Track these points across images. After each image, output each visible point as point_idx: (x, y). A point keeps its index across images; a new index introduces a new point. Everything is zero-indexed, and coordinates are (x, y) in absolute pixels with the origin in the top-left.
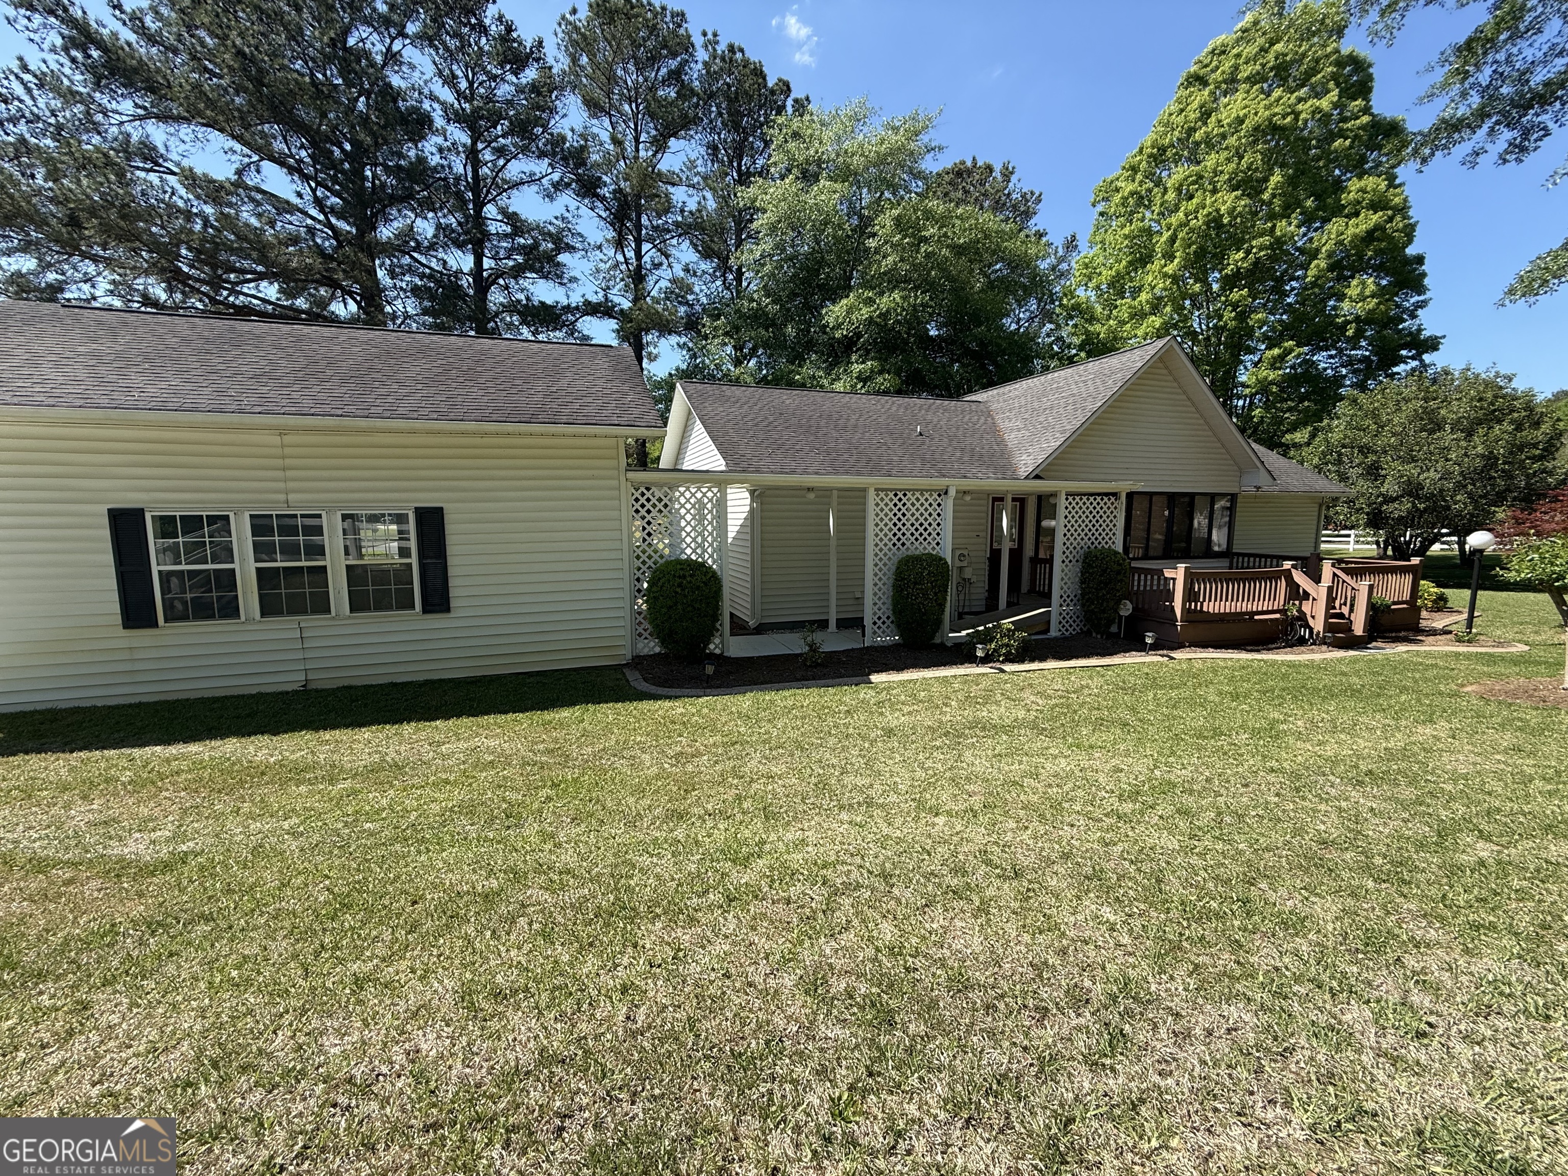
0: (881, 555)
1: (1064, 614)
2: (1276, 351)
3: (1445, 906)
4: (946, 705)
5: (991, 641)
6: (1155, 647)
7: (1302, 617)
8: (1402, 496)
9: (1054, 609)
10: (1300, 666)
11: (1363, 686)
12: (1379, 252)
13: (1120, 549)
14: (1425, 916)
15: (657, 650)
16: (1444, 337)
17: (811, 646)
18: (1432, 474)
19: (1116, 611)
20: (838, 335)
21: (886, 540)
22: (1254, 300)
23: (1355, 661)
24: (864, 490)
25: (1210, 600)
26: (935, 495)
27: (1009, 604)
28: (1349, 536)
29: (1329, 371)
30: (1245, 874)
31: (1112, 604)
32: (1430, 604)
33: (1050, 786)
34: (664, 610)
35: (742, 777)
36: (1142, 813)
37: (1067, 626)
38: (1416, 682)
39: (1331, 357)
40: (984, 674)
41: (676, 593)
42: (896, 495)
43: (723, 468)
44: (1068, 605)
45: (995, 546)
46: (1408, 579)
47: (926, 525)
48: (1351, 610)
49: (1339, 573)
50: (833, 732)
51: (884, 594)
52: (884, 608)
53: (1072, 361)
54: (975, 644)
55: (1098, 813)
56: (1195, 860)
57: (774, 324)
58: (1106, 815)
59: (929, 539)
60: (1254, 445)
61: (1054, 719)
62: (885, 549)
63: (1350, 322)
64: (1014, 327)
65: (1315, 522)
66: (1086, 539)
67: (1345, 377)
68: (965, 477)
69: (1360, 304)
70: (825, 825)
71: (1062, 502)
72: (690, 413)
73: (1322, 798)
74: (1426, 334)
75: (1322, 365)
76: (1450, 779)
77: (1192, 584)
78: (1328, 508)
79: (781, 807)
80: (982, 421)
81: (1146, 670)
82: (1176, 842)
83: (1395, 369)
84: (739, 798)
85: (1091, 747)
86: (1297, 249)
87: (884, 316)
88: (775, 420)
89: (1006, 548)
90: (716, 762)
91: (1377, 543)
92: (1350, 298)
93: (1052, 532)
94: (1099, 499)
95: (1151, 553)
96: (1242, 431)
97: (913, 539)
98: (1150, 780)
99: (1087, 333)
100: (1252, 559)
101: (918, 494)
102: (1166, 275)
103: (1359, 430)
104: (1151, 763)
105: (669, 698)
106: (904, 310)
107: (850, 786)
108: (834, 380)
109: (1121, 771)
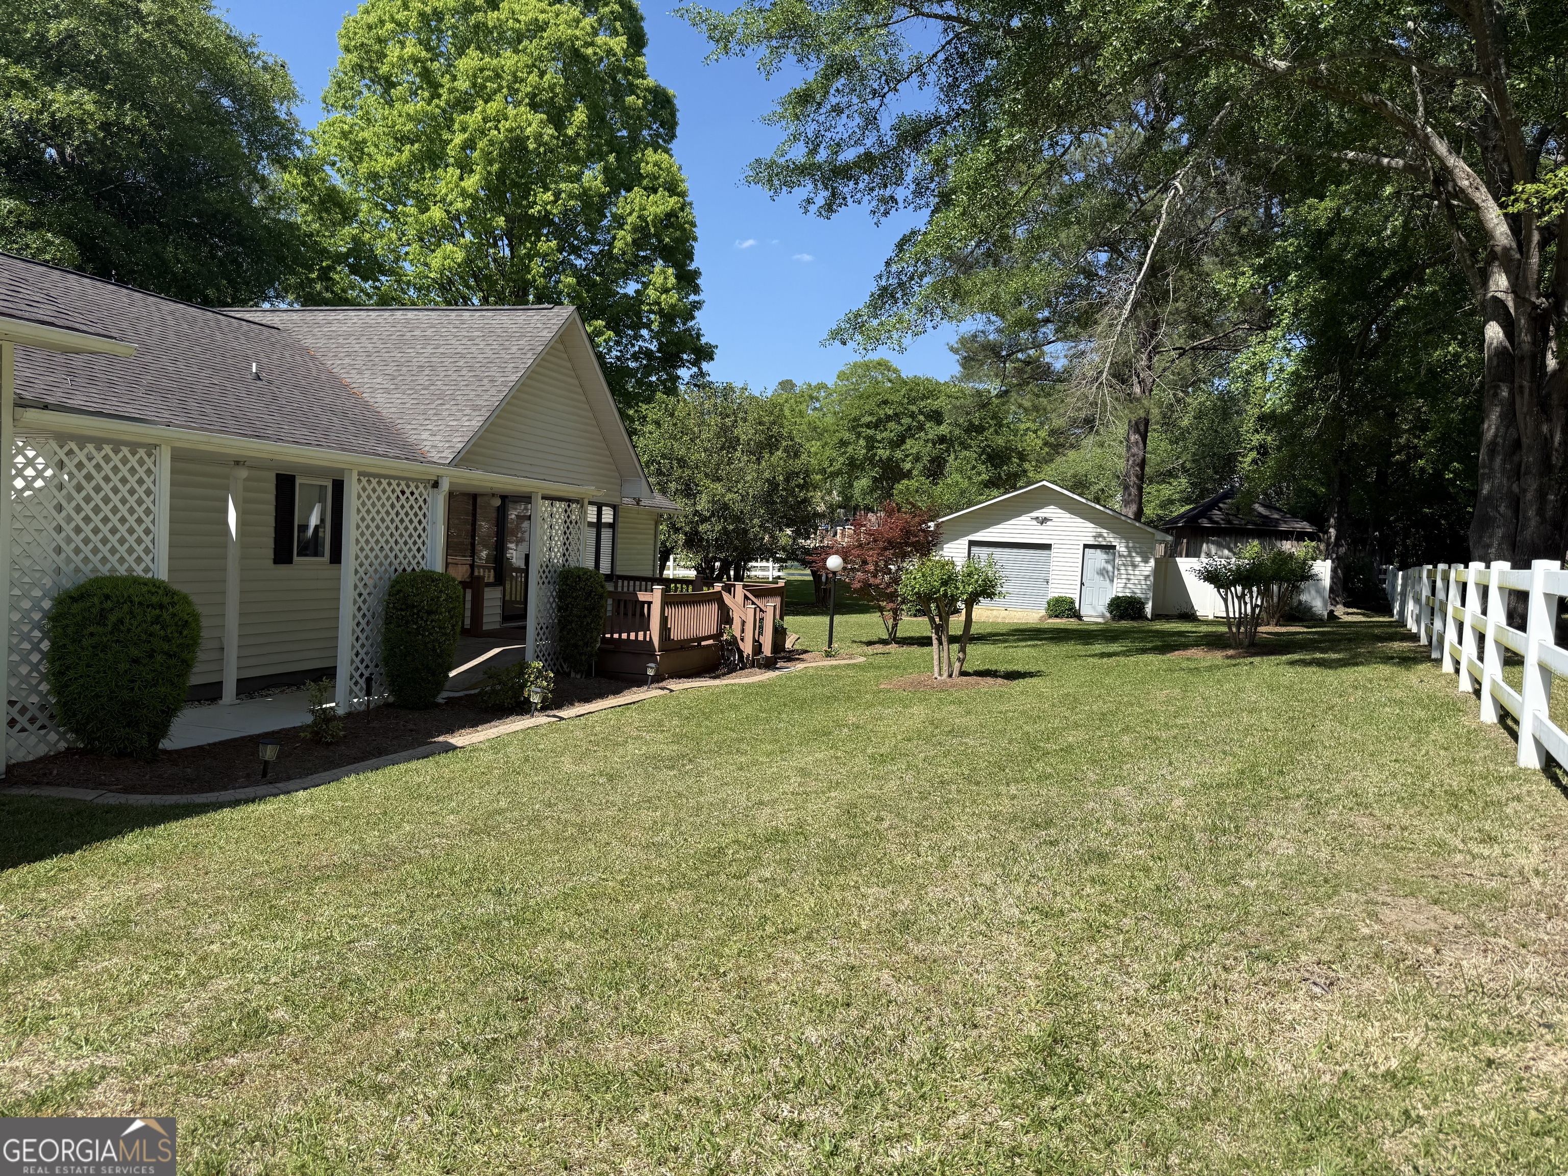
9: (530, 645)
12: (674, 240)
17: (322, 713)
49: (749, 595)
63: (653, 313)
65: (653, 542)
74: (704, 339)
83: (679, 373)
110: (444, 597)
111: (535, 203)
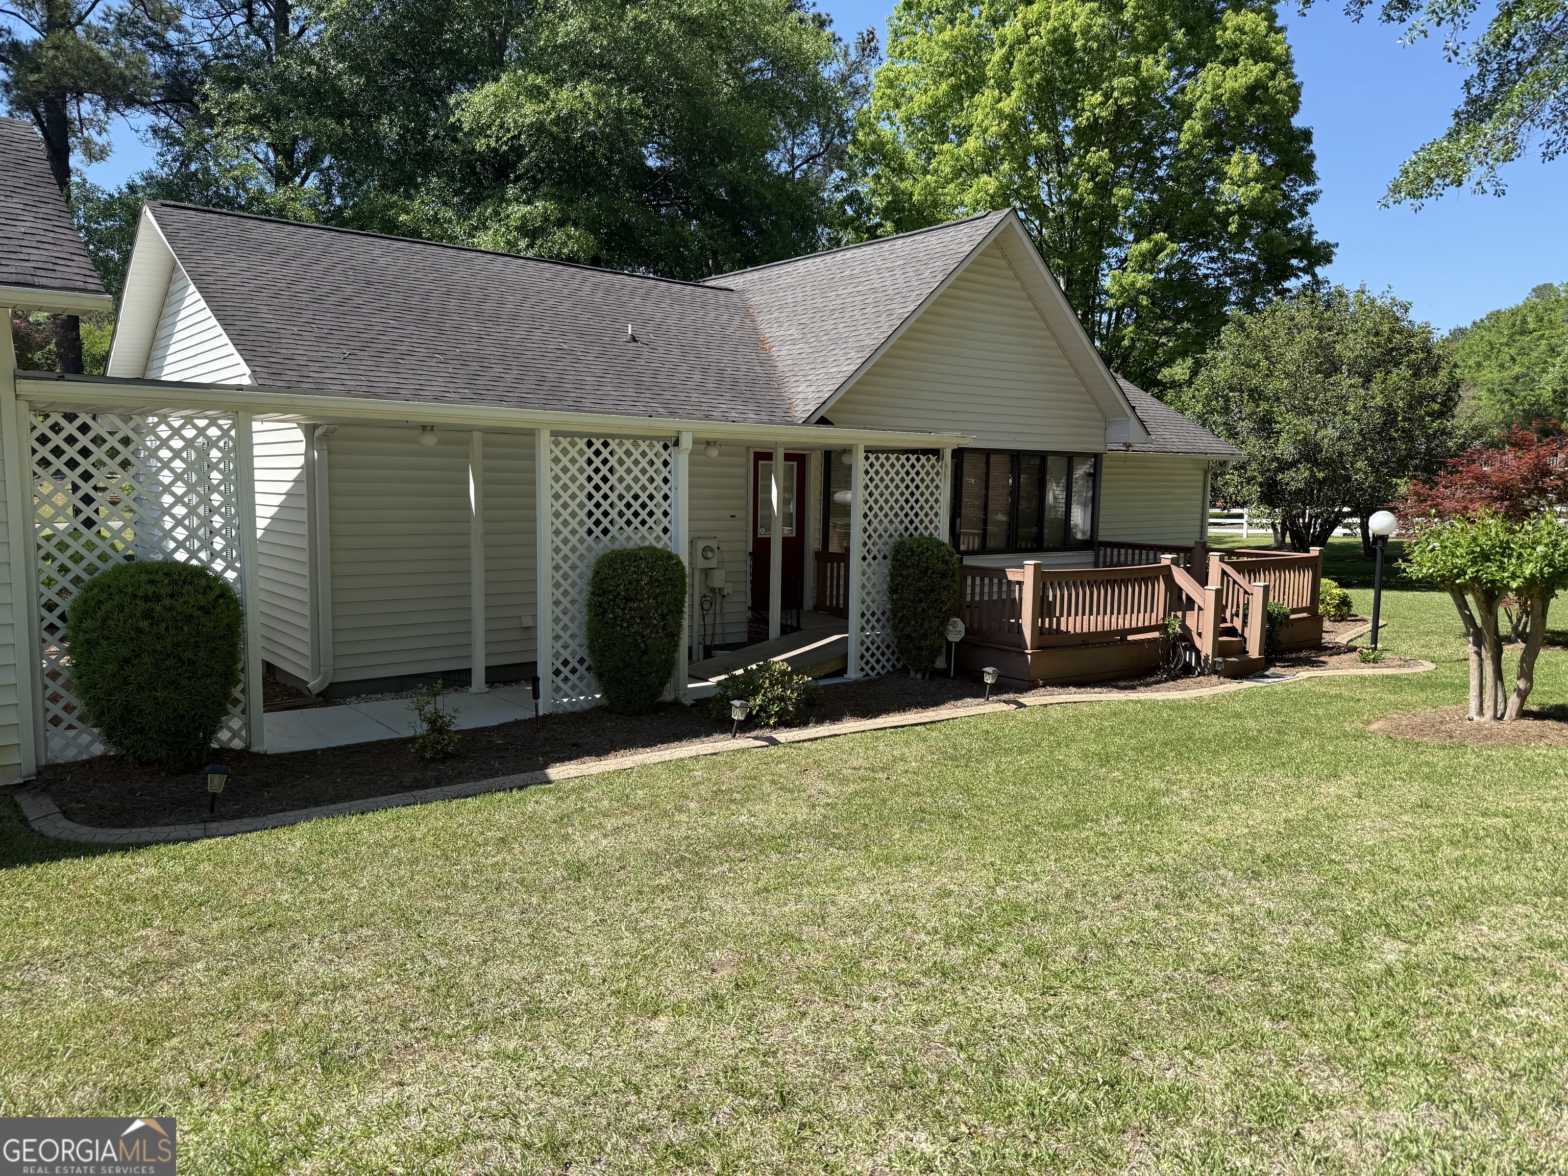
0: (566, 550)
1: (868, 642)
2: (1145, 246)
3: (1350, 1041)
4: (679, 809)
5: (755, 693)
6: (998, 689)
7: (1186, 636)
8: (1299, 461)
9: (853, 634)
10: (1185, 707)
11: (1259, 731)
12: (1263, 118)
13: (944, 535)
14: (1327, 1061)
15: (98, 749)
16: (1337, 245)
17: (432, 722)
18: (1330, 431)
19: (943, 635)
20: (480, 145)
21: (574, 523)
22: (1117, 168)
23: (1250, 695)
24: (531, 433)
25: (1069, 614)
26: (659, 447)
27: (785, 629)
28: (1240, 516)
29: (1211, 280)
30: (1113, 1039)
31: (935, 623)
32: (1333, 611)
33: (843, 934)
34: (111, 667)
35: (280, 995)
36: (977, 961)
37: (872, 661)
38: (1319, 720)
39: (1212, 260)
40: (743, 751)
41: (140, 631)
42: (590, 444)
43: (246, 381)
44: (873, 628)
45: (761, 533)
46: (1306, 578)
47: (644, 497)
48: (1245, 623)
49: (1229, 570)
50: (472, 883)
51: (573, 619)
52: (573, 644)
53: (873, 235)
54: (729, 699)
55: (913, 972)
56: (1050, 1029)
57: (354, 114)
58: (925, 974)
59: (650, 522)
60: (1122, 382)
61: (853, 817)
62: (574, 540)
63: (1232, 214)
64: (784, 168)
65: (1200, 497)
66: (897, 521)
67: (1229, 289)
68: (707, 417)
69: (1242, 189)
70: (447, 1068)
71: (859, 463)
72: (174, 268)
73: (1211, 905)
74: (1318, 238)
75: (1203, 271)
76: (1356, 856)
77: (1044, 589)
78: (1216, 476)
79: (358, 1046)
80: (736, 323)
81: (986, 727)
82: (1023, 1004)
83: (1287, 284)
84: (270, 1038)
85: (907, 859)
86: (1168, 100)
87: (566, 121)
88: (358, 293)
89: (778, 533)
90: (224, 972)
91: (1273, 526)
92: (1231, 179)
93: (845, 510)
94: (913, 458)
95: (991, 543)
96: (1107, 360)
97: (621, 522)
98: (989, 904)
99: (894, 190)
100: (1123, 551)
101: (628, 444)
102: (1002, 116)
103: (1248, 366)
104: (992, 875)
105: (124, 848)
106: (600, 116)
107: (498, 985)
108: (476, 228)
109: (949, 894)
110: (645, 580)
111: (1083, 110)
